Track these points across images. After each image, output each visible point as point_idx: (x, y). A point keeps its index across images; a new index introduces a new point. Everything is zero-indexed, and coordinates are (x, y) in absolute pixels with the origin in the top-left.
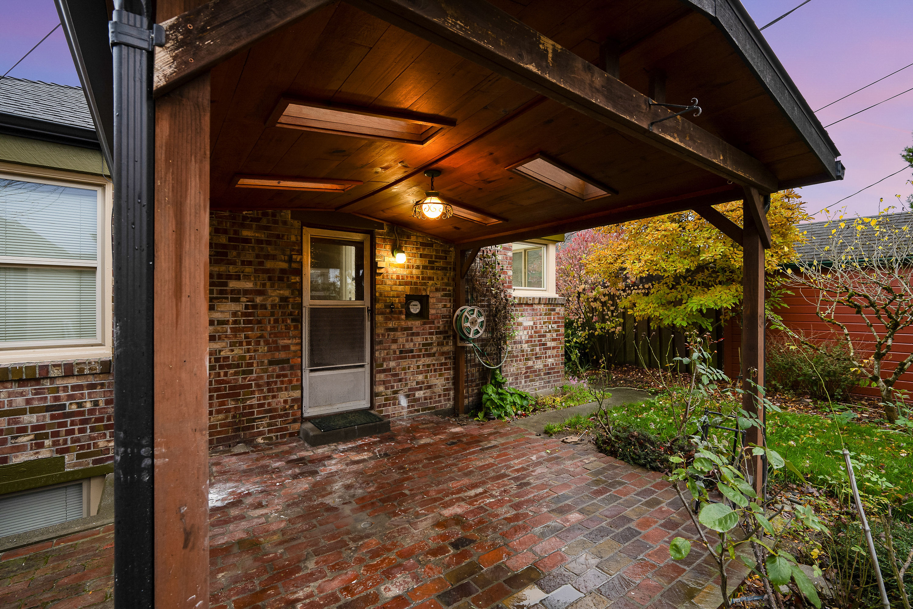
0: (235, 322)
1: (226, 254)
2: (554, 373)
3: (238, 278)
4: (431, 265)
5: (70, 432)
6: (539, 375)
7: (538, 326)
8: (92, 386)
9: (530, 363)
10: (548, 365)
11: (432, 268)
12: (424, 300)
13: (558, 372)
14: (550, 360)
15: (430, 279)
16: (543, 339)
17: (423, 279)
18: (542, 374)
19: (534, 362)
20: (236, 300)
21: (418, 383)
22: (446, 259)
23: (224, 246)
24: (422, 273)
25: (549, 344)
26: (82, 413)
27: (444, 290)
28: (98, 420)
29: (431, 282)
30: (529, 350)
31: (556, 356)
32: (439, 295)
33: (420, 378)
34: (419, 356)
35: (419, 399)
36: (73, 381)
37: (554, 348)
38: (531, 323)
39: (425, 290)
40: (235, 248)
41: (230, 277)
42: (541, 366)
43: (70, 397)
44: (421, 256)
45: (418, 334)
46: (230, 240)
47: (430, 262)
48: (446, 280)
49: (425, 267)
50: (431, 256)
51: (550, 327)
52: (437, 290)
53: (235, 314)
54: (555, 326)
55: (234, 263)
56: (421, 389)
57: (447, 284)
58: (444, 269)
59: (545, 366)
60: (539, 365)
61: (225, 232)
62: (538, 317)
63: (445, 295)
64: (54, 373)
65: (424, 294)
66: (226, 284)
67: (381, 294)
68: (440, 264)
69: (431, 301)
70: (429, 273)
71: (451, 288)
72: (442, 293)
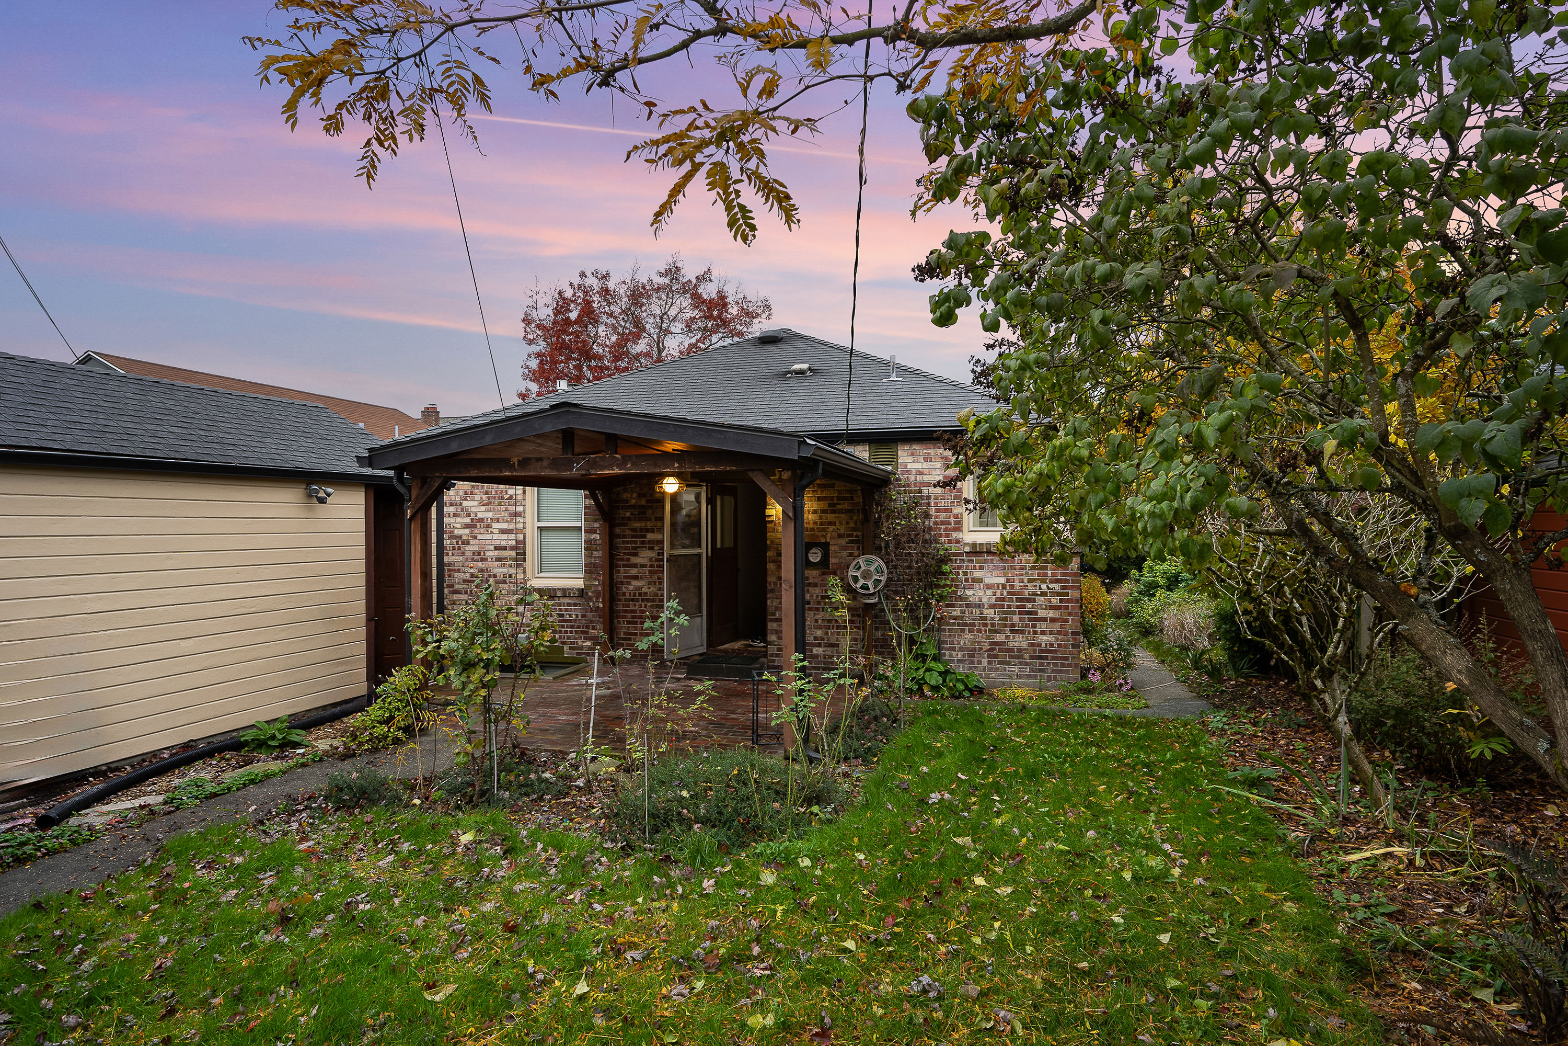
0: (651, 566)
1: (645, 513)
2: (1053, 658)
3: (652, 531)
4: (832, 508)
5: (566, 632)
6: (1022, 657)
7: (1017, 585)
8: (575, 605)
9: (1000, 638)
10: (1040, 645)
11: (833, 512)
12: (825, 547)
13: (1066, 659)
14: (1045, 638)
15: (830, 523)
16: (1029, 605)
17: (821, 524)
18: (1026, 656)
19: (1007, 637)
20: (651, 549)
21: (816, 639)
22: (852, 498)
23: (644, 507)
24: (821, 518)
25: (1042, 613)
26: (570, 621)
27: (849, 536)
28: (579, 627)
29: (831, 528)
30: (997, 618)
31: (1059, 633)
32: (843, 541)
33: (819, 633)
34: (817, 609)
35: (817, 656)
36: (567, 600)
37: (1053, 620)
38: (1002, 580)
39: (825, 537)
40: (651, 507)
41: (648, 531)
42: (1024, 645)
43: (566, 610)
44: (819, 499)
45: (815, 585)
46: (648, 501)
47: (830, 505)
48: (852, 525)
49: (824, 511)
50: (832, 499)
51: (1044, 586)
52: (840, 536)
53: (651, 560)
54: (1057, 587)
55: (649, 520)
56: (819, 645)
57: (853, 529)
58: (847, 511)
59: (1033, 645)
60: (1019, 642)
61: (644, 495)
62: (1017, 572)
63: (852, 542)
64: (559, 594)
65: (823, 540)
66: (645, 536)
67: (772, 542)
68: (845, 506)
69: (832, 548)
70: (830, 517)
71: (859, 533)
72: (847, 539)
